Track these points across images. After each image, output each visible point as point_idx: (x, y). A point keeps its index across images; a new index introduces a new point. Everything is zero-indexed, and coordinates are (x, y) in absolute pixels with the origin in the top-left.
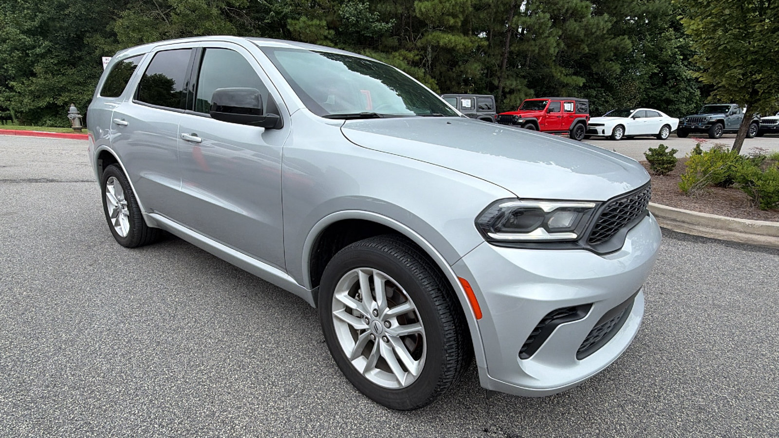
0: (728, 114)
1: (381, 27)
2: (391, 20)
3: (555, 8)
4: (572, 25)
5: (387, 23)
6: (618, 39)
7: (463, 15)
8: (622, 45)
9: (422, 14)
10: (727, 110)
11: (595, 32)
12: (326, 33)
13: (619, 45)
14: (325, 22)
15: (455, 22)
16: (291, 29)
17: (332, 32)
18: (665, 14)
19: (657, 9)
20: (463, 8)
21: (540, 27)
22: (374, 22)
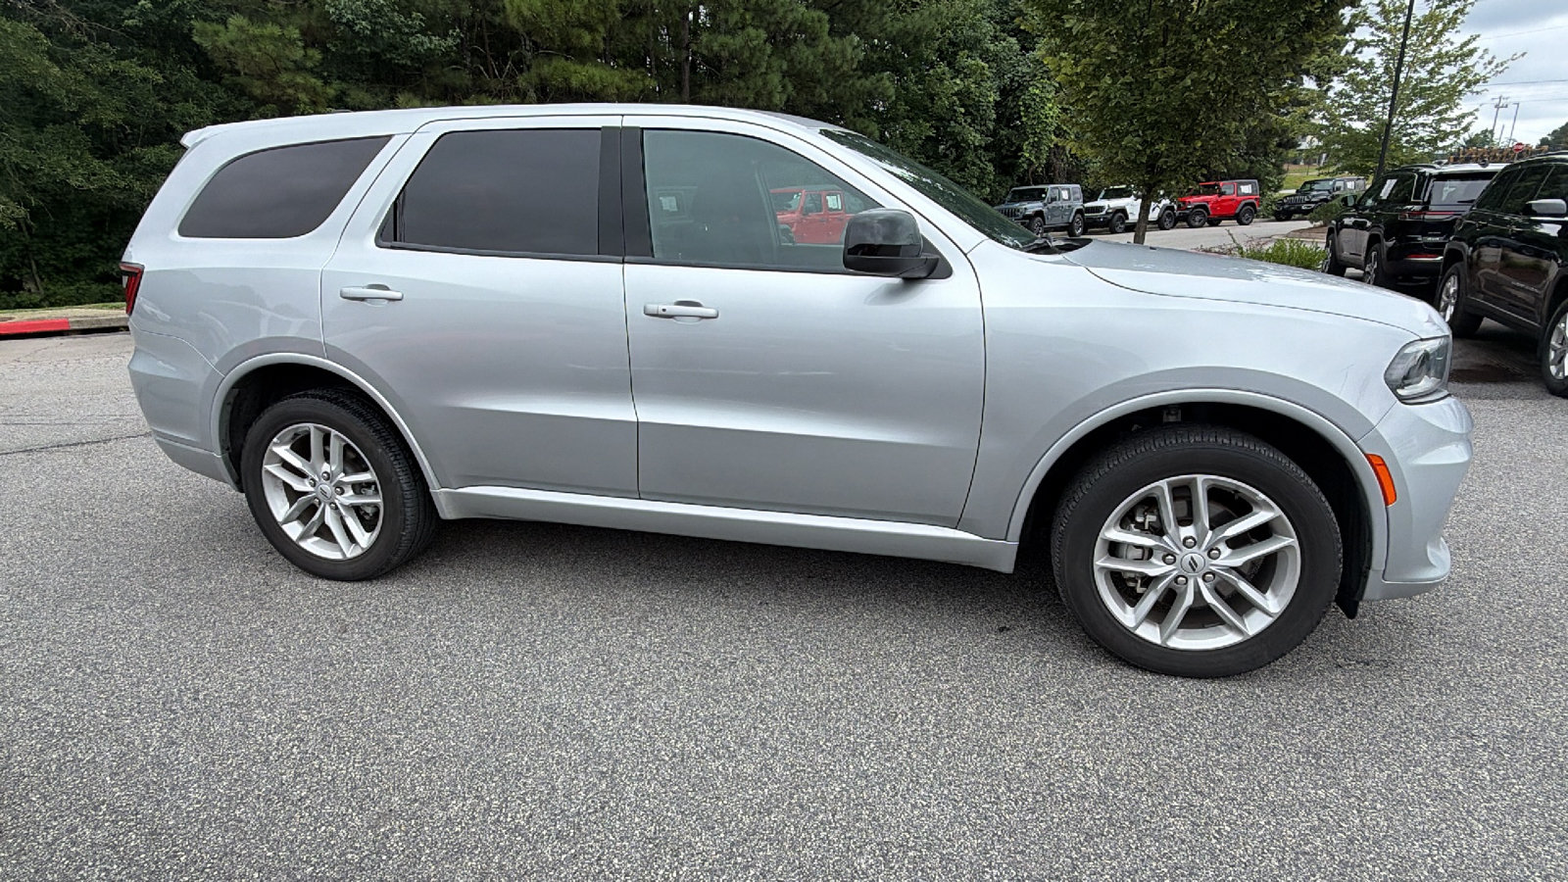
0: (1046, 201)
1: (433, 46)
2: (451, 32)
3: (772, 20)
4: (803, 53)
5: (445, 36)
6: (873, 78)
7: (605, 27)
8: (880, 90)
9: (525, 21)
10: (1044, 196)
11: (841, 66)
12: (298, 54)
13: (876, 89)
14: (297, 31)
15: (594, 40)
16: (207, 44)
17: (316, 54)
18: (931, 37)
19: (919, 29)
20: (604, 12)
21: (752, 55)
22: (413, 34)
